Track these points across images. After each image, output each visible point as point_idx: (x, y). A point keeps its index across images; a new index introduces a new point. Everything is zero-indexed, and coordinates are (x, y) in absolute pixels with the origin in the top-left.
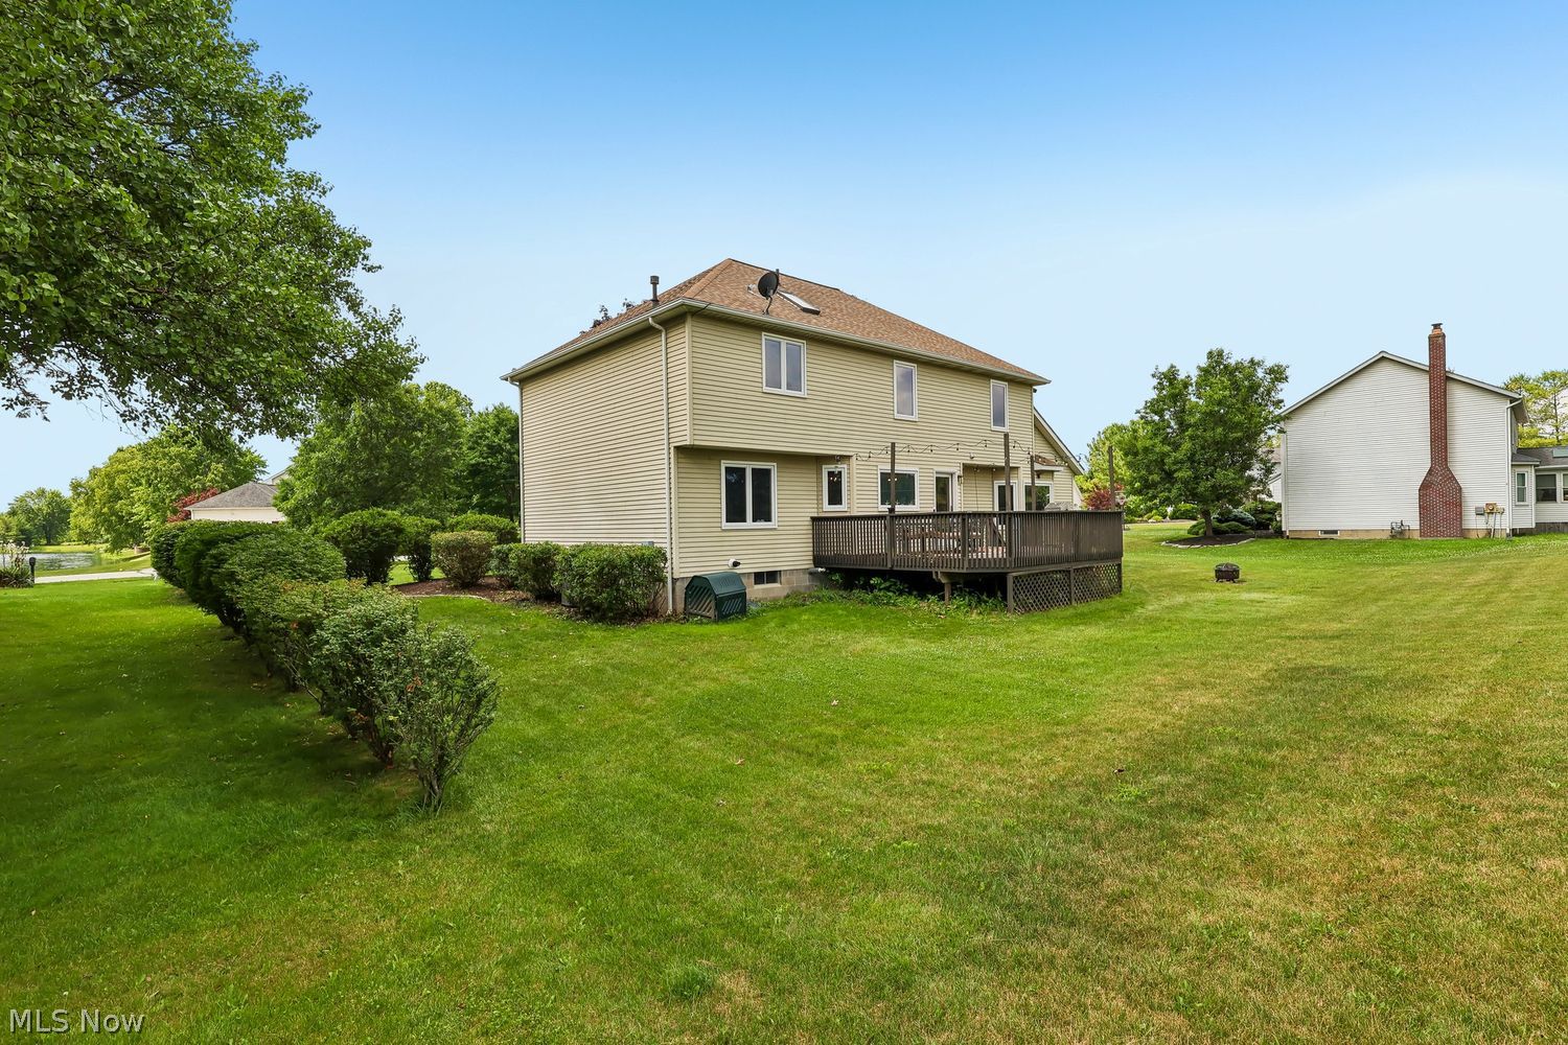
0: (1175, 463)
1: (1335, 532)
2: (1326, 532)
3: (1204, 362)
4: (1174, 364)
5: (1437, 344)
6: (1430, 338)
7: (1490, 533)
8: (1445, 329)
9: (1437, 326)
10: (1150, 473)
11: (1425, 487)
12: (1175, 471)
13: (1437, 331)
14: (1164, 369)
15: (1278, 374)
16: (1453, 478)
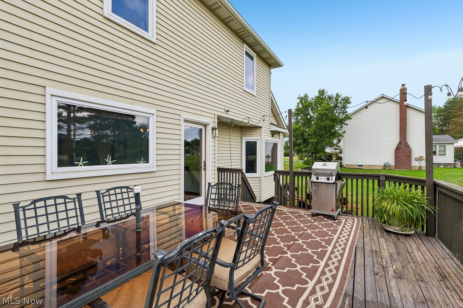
0: (309, 135)
1: (362, 166)
2: (359, 166)
3: (317, 94)
4: (307, 94)
5: (403, 93)
6: (401, 90)
7: (420, 168)
8: (406, 86)
9: (403, 85)
10: (297, 140)
11: (397, 149)
12: (309, 139)
13: (404, 87)
14: (302, 96)
15: (347, 101)
16: (408, 146)
